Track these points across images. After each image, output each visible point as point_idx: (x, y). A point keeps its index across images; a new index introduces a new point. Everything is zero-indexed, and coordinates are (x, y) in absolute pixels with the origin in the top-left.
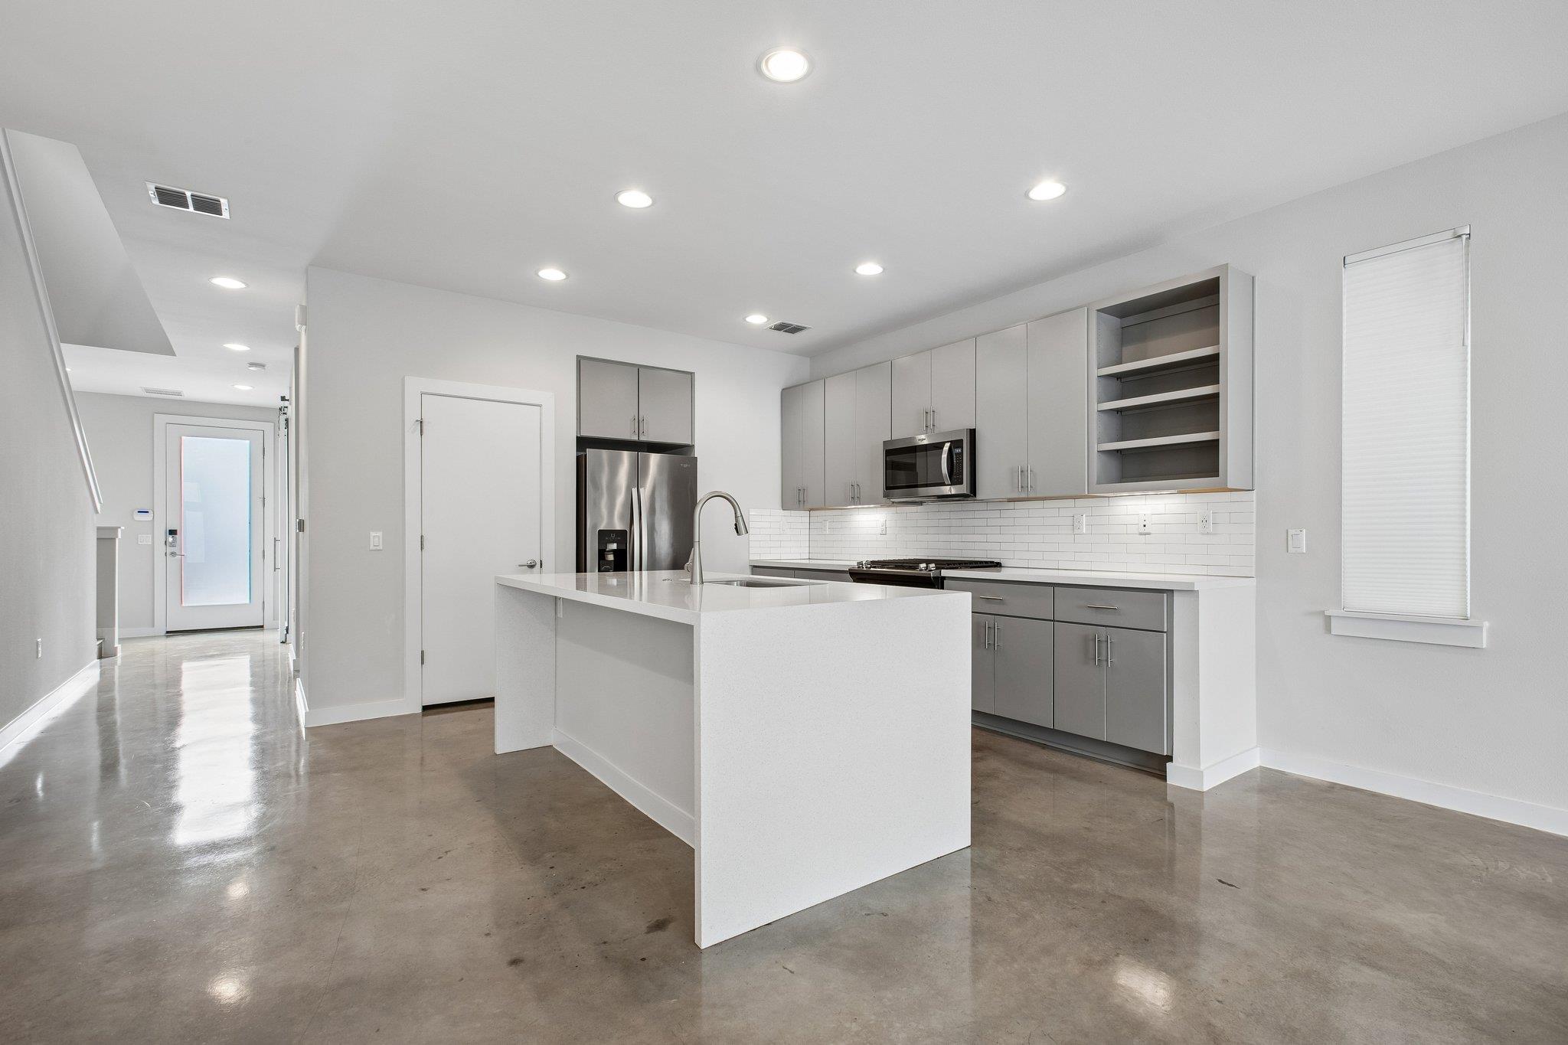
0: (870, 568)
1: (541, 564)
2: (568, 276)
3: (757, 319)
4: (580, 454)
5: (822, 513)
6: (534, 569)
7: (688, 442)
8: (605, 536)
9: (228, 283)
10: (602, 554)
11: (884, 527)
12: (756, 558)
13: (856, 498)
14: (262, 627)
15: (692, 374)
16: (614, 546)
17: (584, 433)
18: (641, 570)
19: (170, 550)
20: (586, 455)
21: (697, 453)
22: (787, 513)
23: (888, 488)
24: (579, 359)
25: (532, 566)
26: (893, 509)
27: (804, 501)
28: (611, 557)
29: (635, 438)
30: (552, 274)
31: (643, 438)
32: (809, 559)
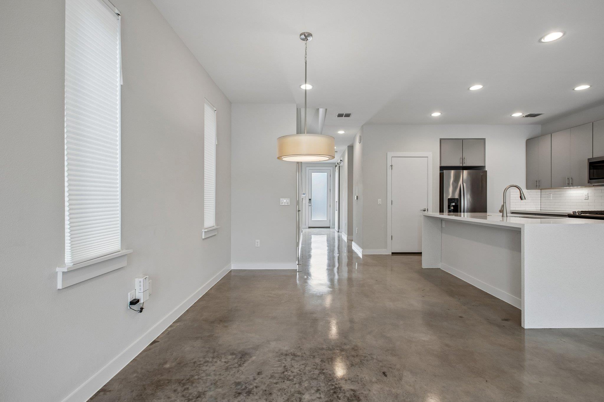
0: (581, 214)
1: (428, 210)
2: (441, 113)
3: (517, 115)
4: (441, 172)
5: (549, 190)
6: (426, 211)
7: (483, 165)
8: (450, 201)
9: (341, 132)
10: (449, 207)
11: (587, 196)
12: (514, 209)
13: (570, 183)
14: (330, 227)
15: (484, 139)
16: (454, 204)
17: (442, 165)
18: (464, 212)
19: (309, 204)
20: (443, 173)
21: (487, 169)
22: (529, 191)
23: (590, 179)
24: (441, 140)
25: (424, 211)
26: (593, 188)
27: (539, 186)
28: (452, 208)
29: (461, 165)
30: (436, 114)
31: (464, 165)
32: (541, 210)
